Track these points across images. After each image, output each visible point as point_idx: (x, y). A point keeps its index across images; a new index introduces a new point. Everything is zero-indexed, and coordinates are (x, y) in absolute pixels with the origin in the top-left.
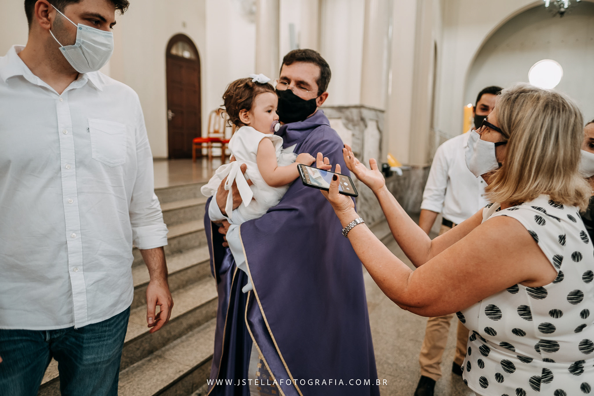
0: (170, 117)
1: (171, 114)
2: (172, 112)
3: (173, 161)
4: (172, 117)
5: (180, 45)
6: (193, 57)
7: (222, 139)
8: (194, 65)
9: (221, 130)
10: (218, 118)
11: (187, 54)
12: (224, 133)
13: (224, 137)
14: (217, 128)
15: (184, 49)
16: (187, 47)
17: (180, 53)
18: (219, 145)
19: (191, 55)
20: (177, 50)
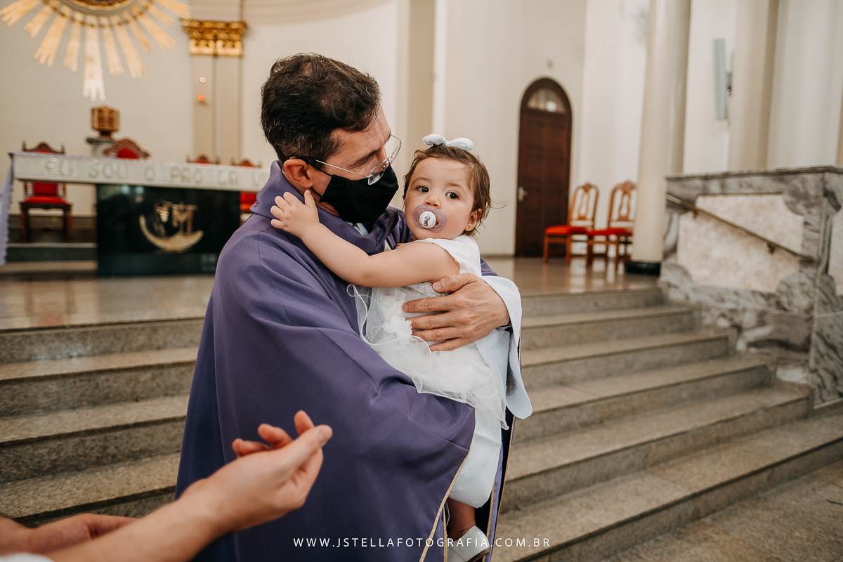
0: (521, 197)
1: (522, 192)
2: (524, 190)
3: (521, 260)
4: (524, 197)
5: (542, 94)
6: (561, 109)
7: (590, 230)
8: (563, 121)
9: (590, 216)
10: (585, 198)
11: (552, 106)
12: (593, 219)
13: (593, 226)
14: (583, 212)
15: (548, 99)
16: (552, 95)
17: (541, 106)
18: (584, 237)
19: (558, 107)
20: (538, 101)
